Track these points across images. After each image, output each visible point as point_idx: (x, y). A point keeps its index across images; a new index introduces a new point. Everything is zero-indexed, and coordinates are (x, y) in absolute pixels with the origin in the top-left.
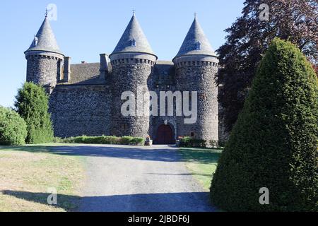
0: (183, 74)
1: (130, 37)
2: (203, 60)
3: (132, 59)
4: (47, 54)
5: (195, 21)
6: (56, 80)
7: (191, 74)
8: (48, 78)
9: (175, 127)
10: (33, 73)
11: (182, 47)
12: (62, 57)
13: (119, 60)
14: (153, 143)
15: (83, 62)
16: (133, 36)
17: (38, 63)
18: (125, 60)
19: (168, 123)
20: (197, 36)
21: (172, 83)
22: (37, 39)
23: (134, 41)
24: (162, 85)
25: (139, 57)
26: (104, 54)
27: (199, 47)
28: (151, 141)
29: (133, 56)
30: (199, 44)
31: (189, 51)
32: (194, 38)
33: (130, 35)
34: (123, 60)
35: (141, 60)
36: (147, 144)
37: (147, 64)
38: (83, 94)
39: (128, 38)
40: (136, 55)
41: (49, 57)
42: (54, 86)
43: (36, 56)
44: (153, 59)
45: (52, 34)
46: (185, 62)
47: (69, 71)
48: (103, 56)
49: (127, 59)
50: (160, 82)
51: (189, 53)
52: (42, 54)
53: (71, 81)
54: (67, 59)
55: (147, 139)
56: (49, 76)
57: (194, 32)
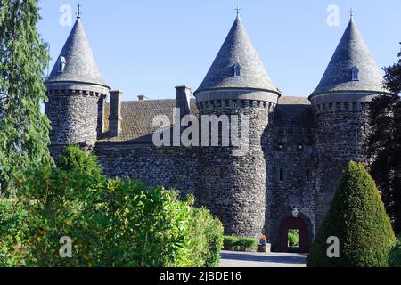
0: (327, 124)
1: (232, 59)
2: (363, 100)
3: (235, 101)
4: (81, 88)
5: (350, 25)
6: (95, 133)
7: (342, 126)
8: (83, 130)
9: (313, 222)
10: (58, 121)
11: (326, 74)
12: (106, 92)
13: (212, 102)
14: (272, 250)
15: (141, 97)
16: (238, 59)
17: (66, 103)
18: (223, 103)
19: (300, 214)
20: (353, 55)
21: (306, 140)
22: (63, 59)
23: (238, 68)
24: (288, 144)
25: (248, 96)
26: (184, 88)
27: (356, 77)
28: (268, 247)
29: (237, 95)
30: (357, 71)
31: (338, 82)
32: (349, 58)
33: (230, 56)
34: (219, 101)
35: (251, 101)
36: (261, 249)
37: (261, 108)
38: (144, 160)
39: (228, 63)
40: (242, 93)
41: (85, 93)
42: (93, 144)
43: (63, 91)
44: (273, 98)
45: (89, 49)
46: (331, 104)
47: (120, 117)
48: (181, 91)
49: (227, 101)
50: (285, 140)
51: (339, 88)
52: (73, 88)
53: (123, 134)
54: (115, 95)
55: (262, 241)
56: (85, 126)
57: (349, 47)
